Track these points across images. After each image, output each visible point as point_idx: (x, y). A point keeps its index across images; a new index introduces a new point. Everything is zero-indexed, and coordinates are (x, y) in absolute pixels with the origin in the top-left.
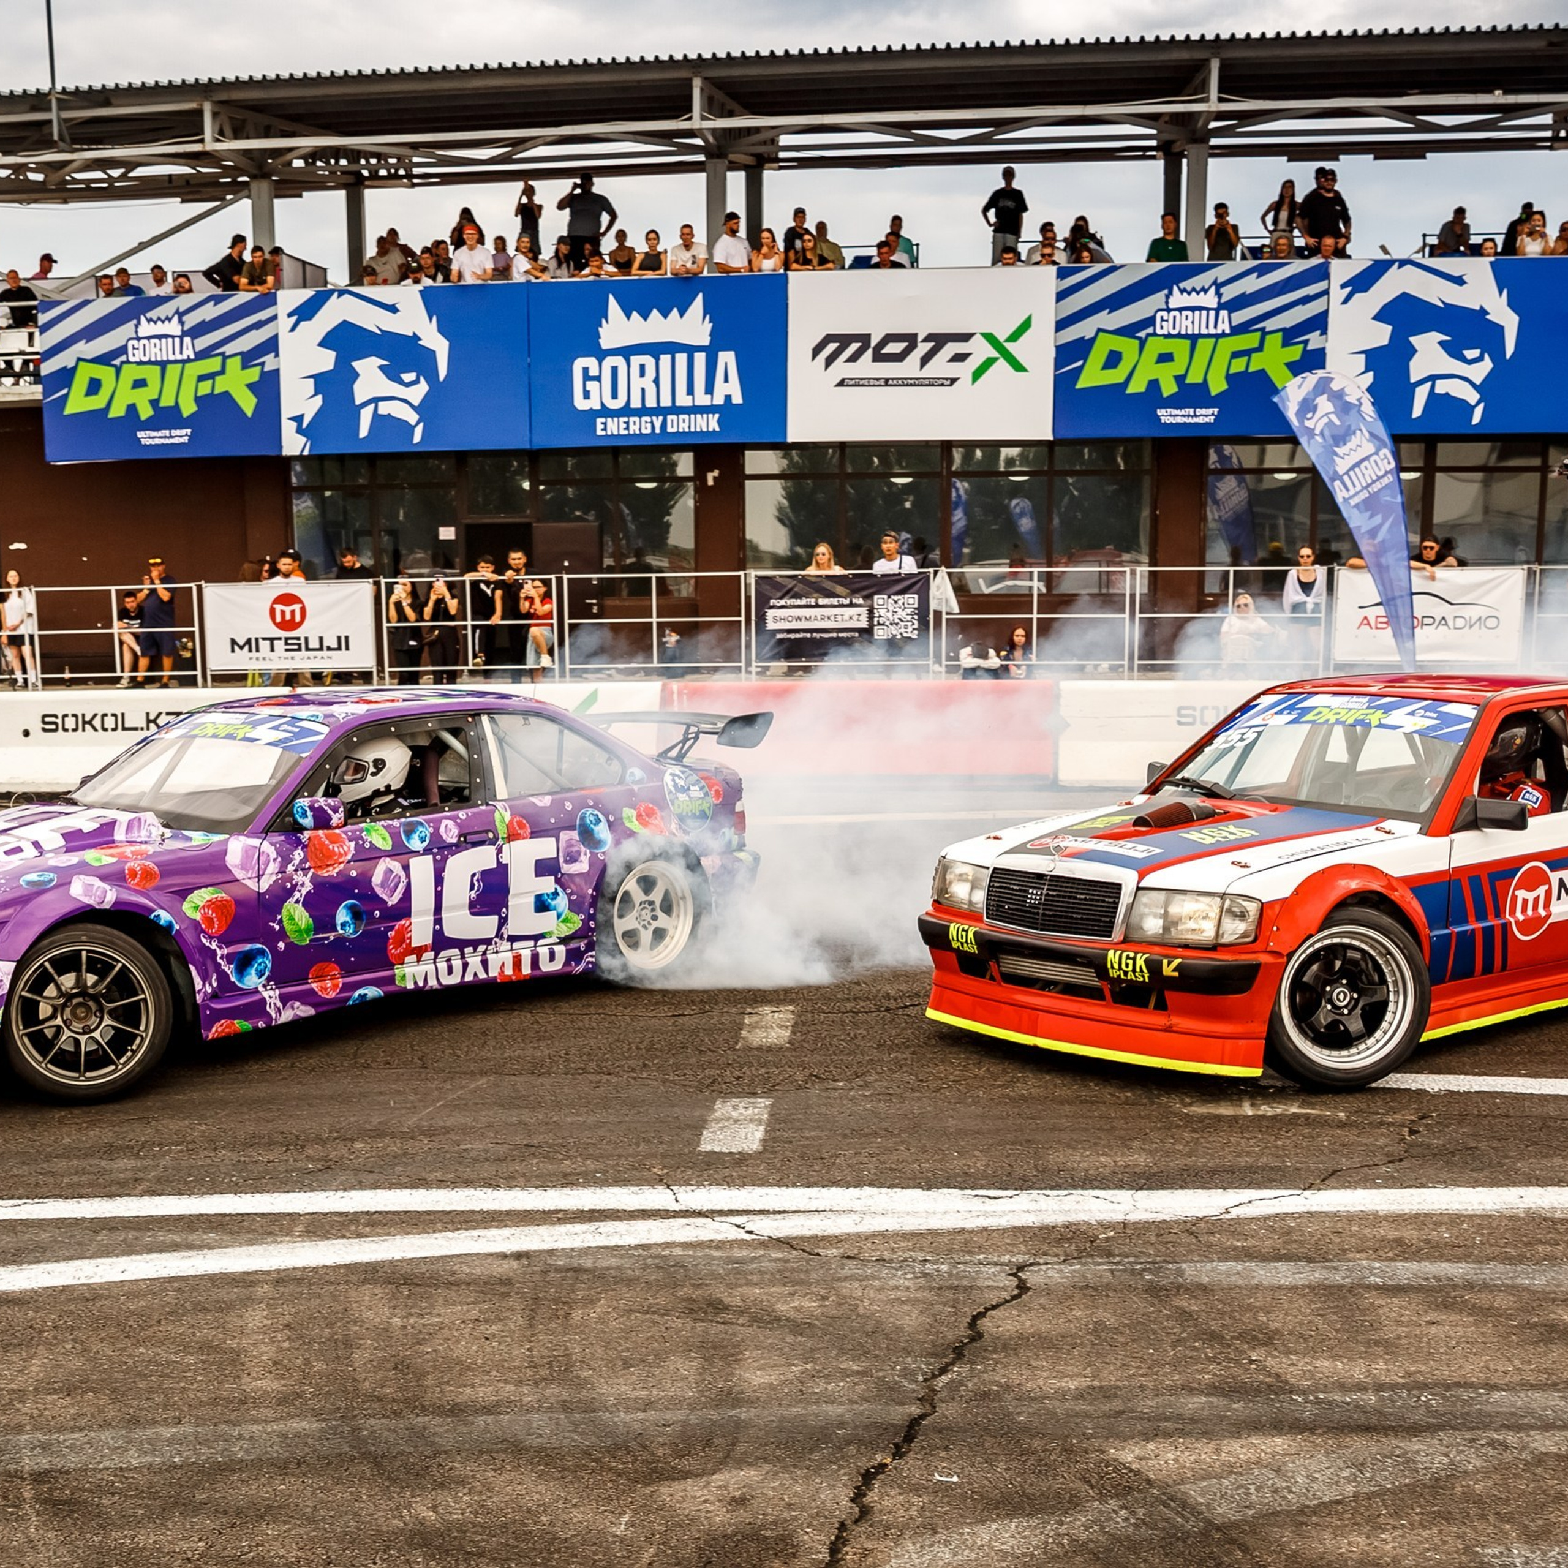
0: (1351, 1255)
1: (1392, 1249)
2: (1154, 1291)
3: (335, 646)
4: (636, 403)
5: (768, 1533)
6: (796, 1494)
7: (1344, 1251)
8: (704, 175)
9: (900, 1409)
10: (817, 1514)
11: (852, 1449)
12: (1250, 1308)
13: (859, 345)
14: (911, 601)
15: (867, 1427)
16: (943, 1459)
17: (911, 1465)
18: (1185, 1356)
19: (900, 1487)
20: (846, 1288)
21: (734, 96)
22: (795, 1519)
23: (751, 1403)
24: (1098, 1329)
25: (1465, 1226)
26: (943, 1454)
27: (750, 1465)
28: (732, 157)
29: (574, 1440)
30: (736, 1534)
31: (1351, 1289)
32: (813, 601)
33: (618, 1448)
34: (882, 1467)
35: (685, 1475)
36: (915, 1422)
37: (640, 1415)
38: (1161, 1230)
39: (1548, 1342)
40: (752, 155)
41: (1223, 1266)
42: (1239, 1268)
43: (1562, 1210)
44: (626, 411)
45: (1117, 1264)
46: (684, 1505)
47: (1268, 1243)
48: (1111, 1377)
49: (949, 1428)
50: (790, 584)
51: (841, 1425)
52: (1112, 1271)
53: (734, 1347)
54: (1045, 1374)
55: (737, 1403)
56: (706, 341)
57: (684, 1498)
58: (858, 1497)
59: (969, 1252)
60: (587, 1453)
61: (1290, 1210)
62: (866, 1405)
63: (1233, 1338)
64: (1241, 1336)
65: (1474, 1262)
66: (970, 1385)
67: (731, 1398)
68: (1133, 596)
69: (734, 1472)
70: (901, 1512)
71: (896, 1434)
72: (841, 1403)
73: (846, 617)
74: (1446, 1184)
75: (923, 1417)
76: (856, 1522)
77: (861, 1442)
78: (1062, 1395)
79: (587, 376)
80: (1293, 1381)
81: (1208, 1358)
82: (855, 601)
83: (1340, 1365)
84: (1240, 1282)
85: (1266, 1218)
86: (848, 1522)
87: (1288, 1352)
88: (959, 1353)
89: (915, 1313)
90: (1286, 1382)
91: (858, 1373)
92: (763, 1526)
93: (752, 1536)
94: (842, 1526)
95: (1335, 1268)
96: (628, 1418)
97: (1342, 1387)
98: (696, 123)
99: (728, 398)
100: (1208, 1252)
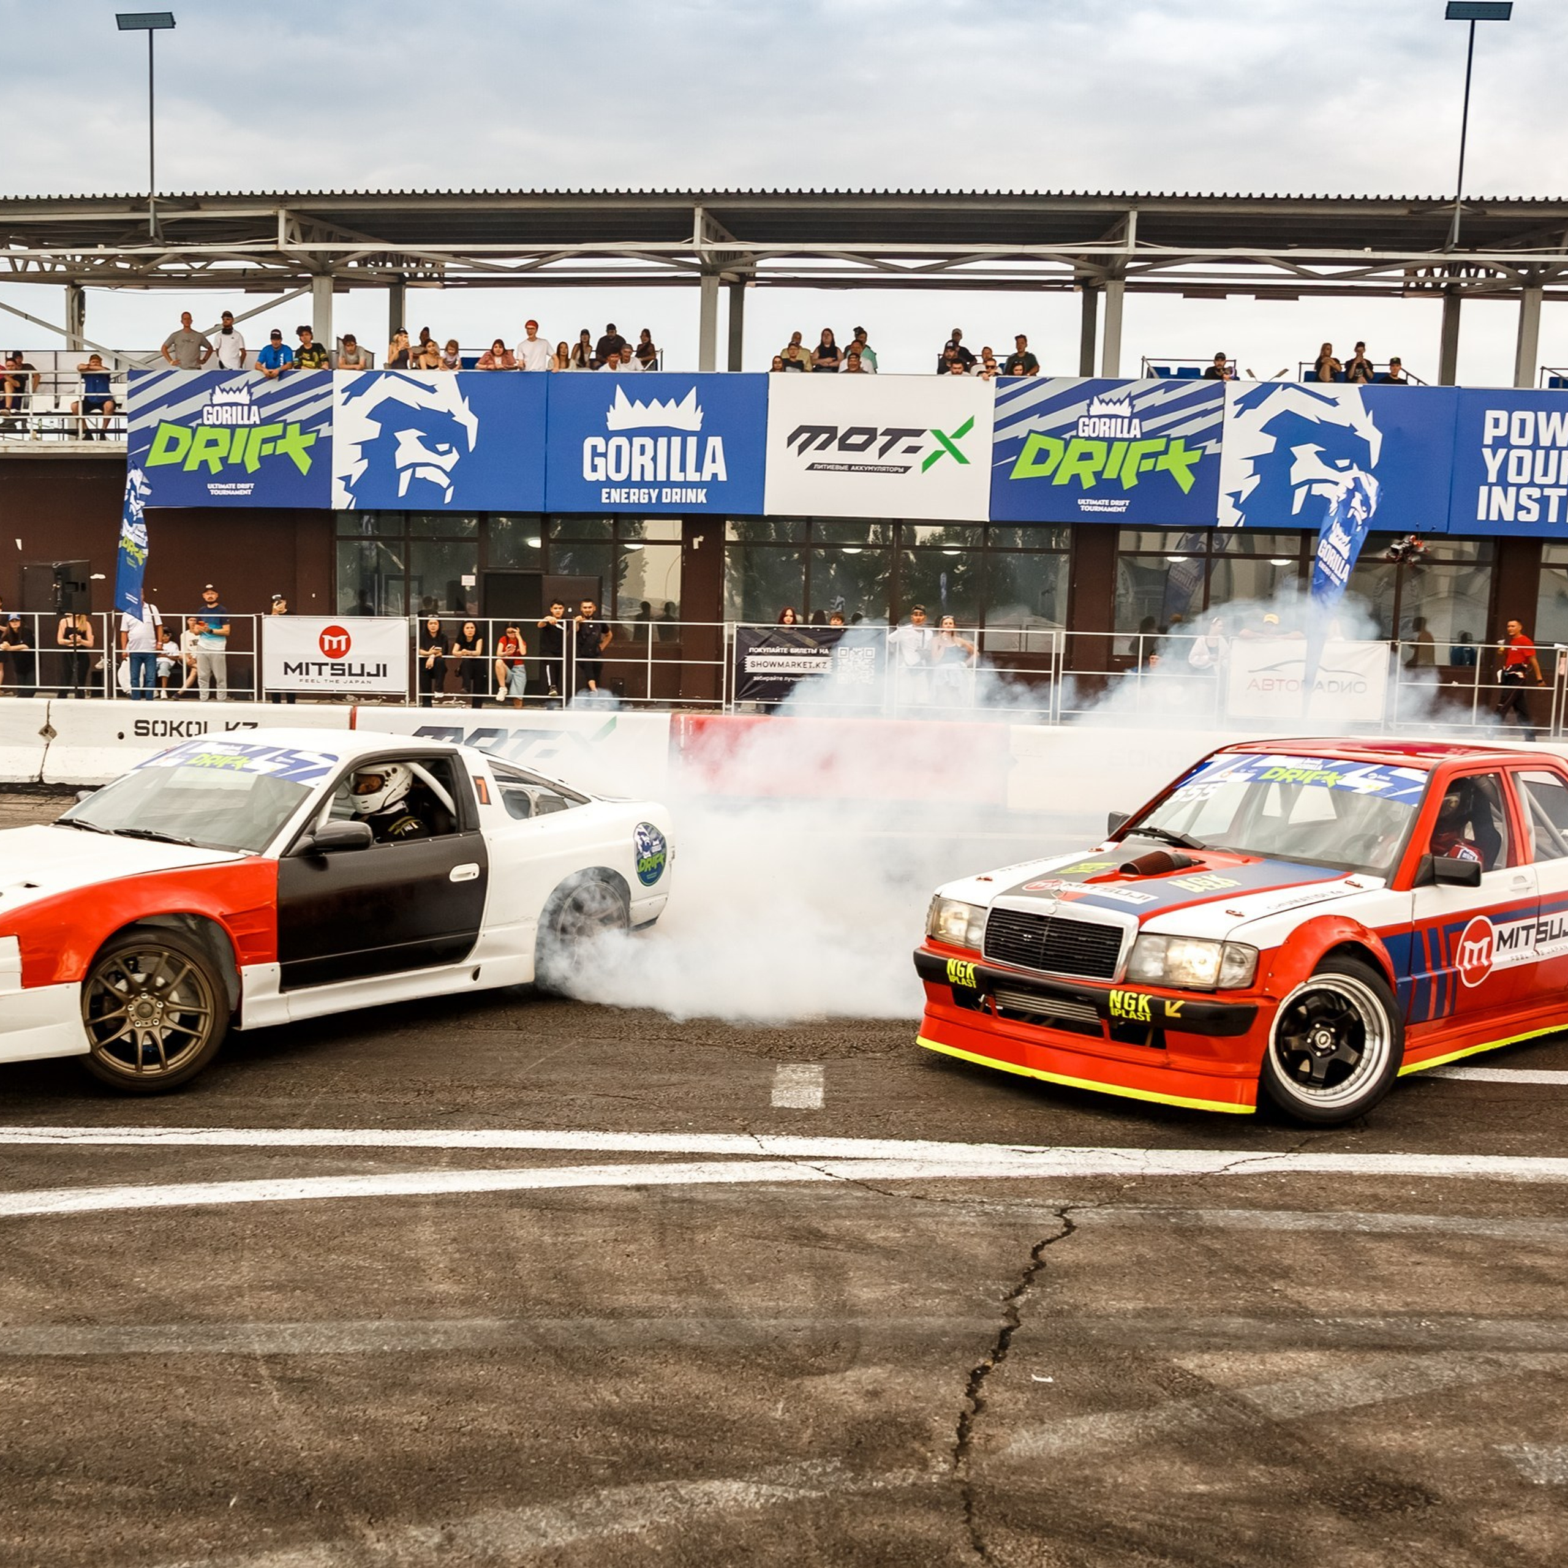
0: (1338, 1207)
1: (1370, 1203)
2: (1180, 1231)
3: (375, 672)
4: (636, 477)
5: (904, 1420)
6: (919, 1389)
7: (1331, 1203)
8: (698, 289)
9: (990, 1322)
10: (941, 1406)
11: (958, 1354)
12: (1264, 1247)
13: (827, 435)
14: (869, 653)
15: (967, 1336)
16: (1036, 1364)
17: (1008, 1367)
18: (1219, 1285)
19: (1005, 1384)
20: (923, 1222)
21: (725, 225)
22: (923, 1409)
23: (863, 1313)
24: (1140, 1261)
25: (1427, 1186)
26: (1034, 1359)
27: (875, 1364)
28: (723, 275)
29: (720, 1341)
30: (877, 1421)
31: (1344, 1234)
32: (785, 650)
33: (760, 1348)
34: (985, 1369)
35: (822, 1372)
36: (1005, 1333)
37: (773, 1322)
38: (1175, 1181)
39: (1517, 1281)
40: (737, 274)
42: (1247, 1215)
43: (1505, 1174)
44: (628, 483)
45: (1144, 1209)
46: (827, 1396)
47: (1266, 1195)
48: (1161, 1301)
49: (1035, 1339)
50: (767, 634)
51: (945, 1333)
52: (1142, 1215)
53: (838, 1268)
54: (1105, 1297)
55: (853, 1313)
56: (697, 427)
57: (826, 1390)
58: (971, 1393)
59: (1018, 1196)
60: (735, 1351)
61: (1279, 1168)
62: (961, 1318)
63: (1255, 1271)
64: (1261, 1270)
65: (1441, 1215)
66: (1044, 1304)
67: (845, 1309)
68: (1058, 655)
69: (863, 1370)
70: (1011, 1406)
71: (992, 1343)
72: (940, 1316)
73: (813, 665)
74: (1405, 1151)
75: (1010, 1329)
76: (975, 1412)
77: (964, 1348)
78: (1124, 1314)
79: (595, 453)
80: (1312, 1307)
82: (821, 651)
83: (1348, 1296)
84: (1251, 1226)
85: (1261, 1175)
86: (968, 1413)
87: (1303, 1284)
88: (1029, 1277)
89: (984, 1244)
90: (1307, 1308)
91: (948, 1291)
92: (897, 1415)
93: (889, 1421)
94: (963, 1416)
95: (1328, 1217)
96: (764, 1323)
97: (1354, 1313)
98: (696, 246)
99: (715, 476)
100: (1219, 1202)
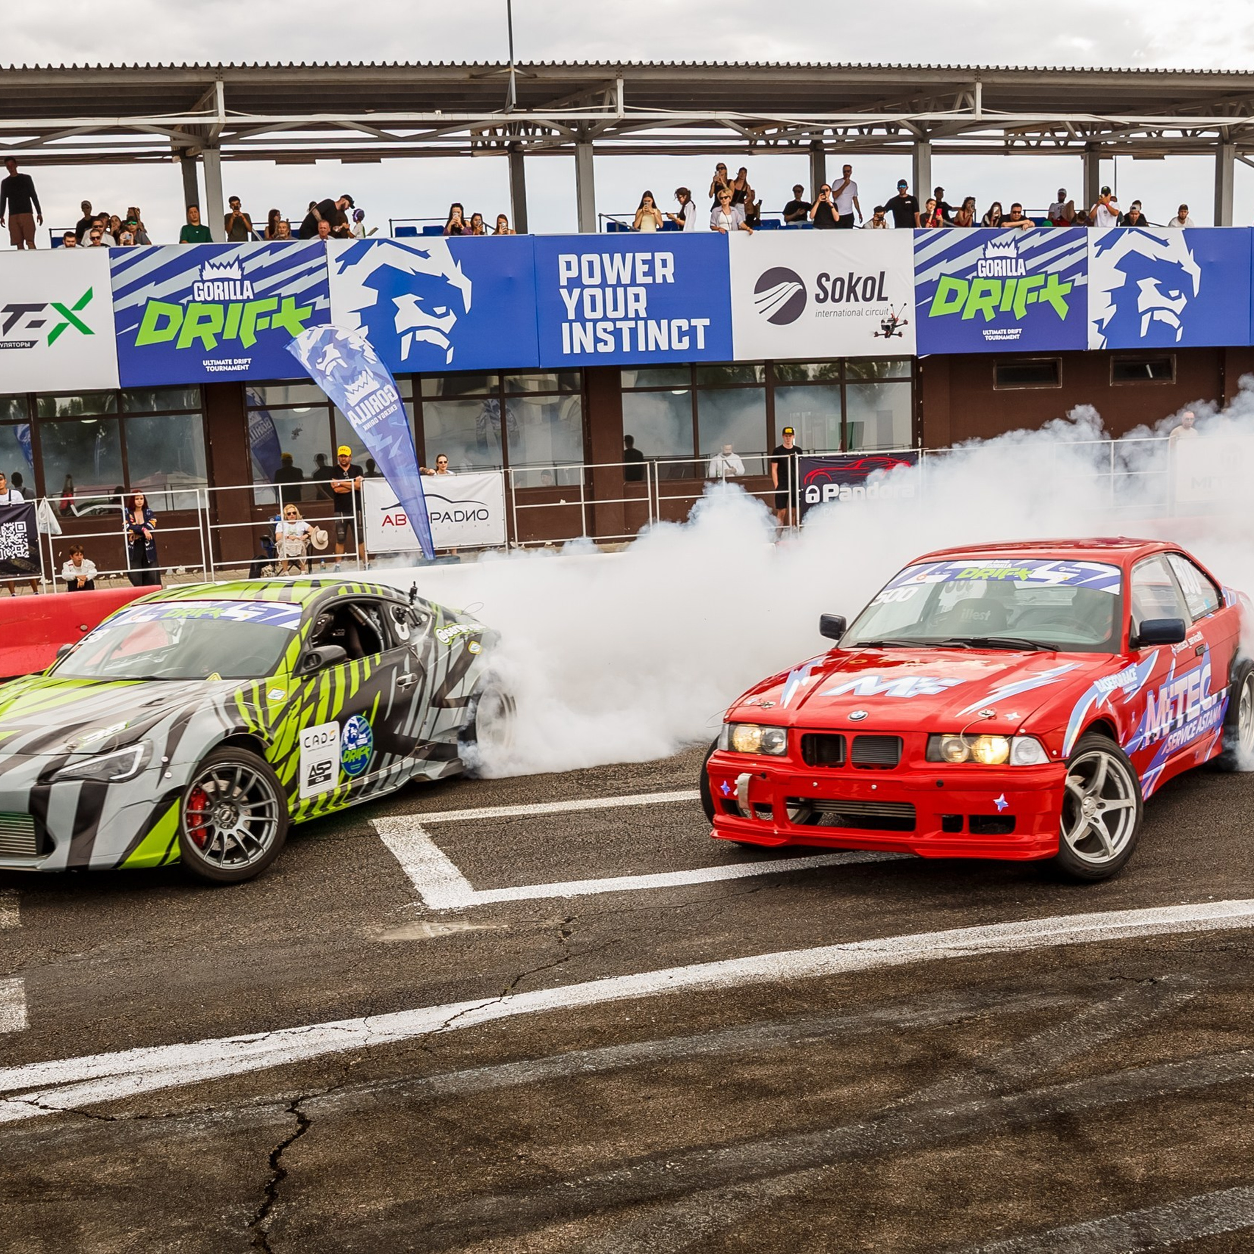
0: (561, 1049)
1: (590, 1038)
2: (415, 1106)
7: (554, 1045)
12: (500, 1109)
18: (464, 1162)
24: (382, 1149)
25: (638, 1009)
31: (573, 1078)
38: (400, 1048)
39: (743, 1099)
41: (463, 1075)
42: (477, 1074)
45: (375, 1086)
47: (491, 1048)
48: (410, 1194)
52: (374, 1094)
54: (353, 1200)
59: (246, 1096)
61: (497, 1015)
63: (496, 1138)
64: (502, 1135)
65: (657, 1039)
66: (292, 1222)
74: (609, 975)
80: (559, 1169)
81: (483, 1161)
83: (591, 1148)
84: (483, 1087)
85: (481, 1026)
87: (547, 1144)
88: (271, 1192)
90: (555, 1172)
95: (553, 1062)
97: (601, 1168)
100: (446, 1064)
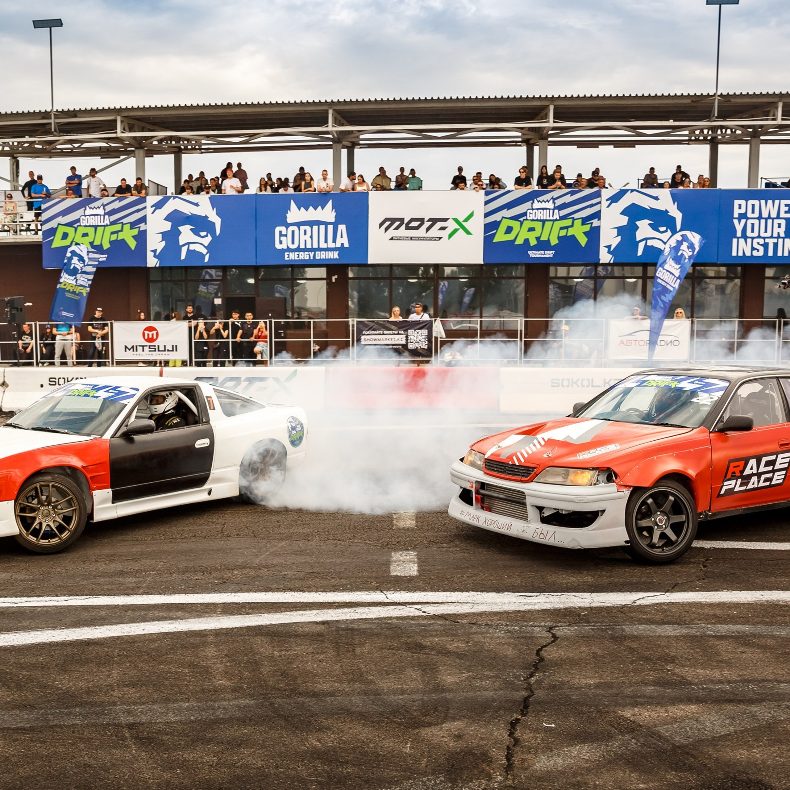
0: (696, 622)
1: (713, 619)
3: (171, 349)
5: (476, 751)
6: (483, 733)
7: (692, 620)
9: (518, 693)
10: (496, 743)
11: (502, 712)
12: (659, 646)
14: (425, 332)
15: (506, 701)
16: (545, 717)
17: (531, 719)
18: (638, 668)
19: (529, 729)
20: (476, 637)
22: (486, 745)
23: (449, 690)
24: (595, 656)
25: (742, 608)
26: (544, 714)
27: (458, 720)
29: (373, 708)
30: (461, 752)
31: (701, 637)
32: (381, 332)
33: (395, 712)
34: (518, 720)
35: (430, 725)
36: (526, 699)
37: (401, 697)
38: (608, 610)
41: (641, 627)
42: (649, 628)
45: (593, 626)
46: (434, 739)
47: (657, 616)
48: (608, 678)
49: (542, 702)
50: (372, 324)
51: (494, 701)
52: (592, 629)
53: (433, 665)
54: (578, 677)
57: (433, 735)
58: (511, 734)
59: (526, 621)
60: (382, 714)
61: (662, 601)
62: (502, 692)
63: (656, 659)
64: (660, 659)
65: (752, 625)
66: (546, 682)
69: (452, 723)
70: (533, 741)
71: (520, 705)
72: (490, 691)
73: (396, 339)
74: (727, 589)
75: (529, 696)
76: (514, 746)
77: (505, 709)
78: (589, 686)
80: (689, 679)
81: (648, 669)
82: (400, 332)
83: (708, 672)
85: (653, 605)
86: (511, 746)
87: (684, 666)
88: (536, 667)
89: (510, 649)
90: (687, 680)
91: (493, 677)
92: (472, 748)
93: (468, 752)
94: (508, 748)
95: (691, 628)
96: (396, 698)
97: (712, 682)
100: (633, 621)
